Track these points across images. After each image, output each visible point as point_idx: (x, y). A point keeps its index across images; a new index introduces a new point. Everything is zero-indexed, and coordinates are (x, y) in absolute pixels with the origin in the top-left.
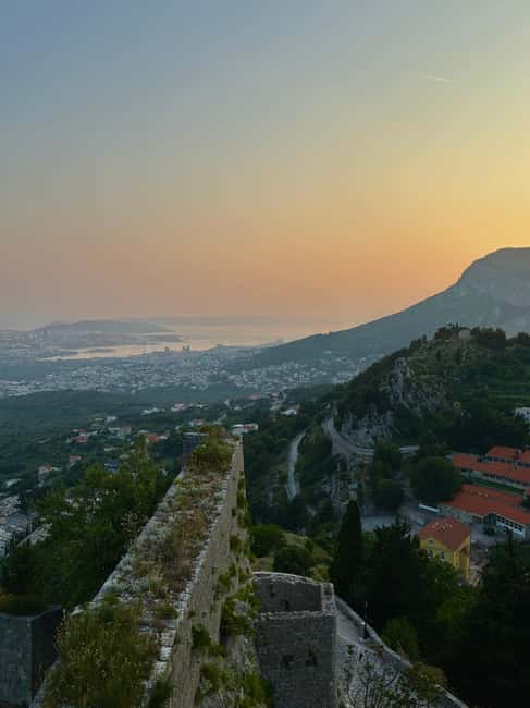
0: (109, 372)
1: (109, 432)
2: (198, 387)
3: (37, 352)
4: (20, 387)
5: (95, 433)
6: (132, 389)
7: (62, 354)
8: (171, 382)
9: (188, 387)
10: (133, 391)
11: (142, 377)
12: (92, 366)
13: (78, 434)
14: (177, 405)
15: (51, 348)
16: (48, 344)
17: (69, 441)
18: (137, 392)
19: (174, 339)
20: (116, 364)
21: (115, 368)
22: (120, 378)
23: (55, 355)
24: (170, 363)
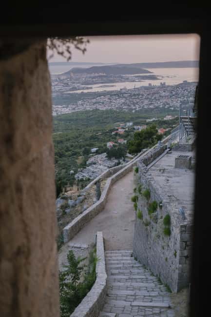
0: (116, 99)
1: (134, 129)
2: (175, 108)
3: (68, 88)
4: (63, 109)
5: (127, 129)
6: (132, 109)
7: (83, 89)
8: (156, 105)
9: (168, 108)
10: (133, 111)
11: (137, 102)
12: (105, 96)
13: (118, 130)
14: (167, 116)
15: (76, 85)
16: (74, 83)
17: (113, 133)
18: (136, 112)
19: (153, 78)
20: (119, 94)
21: (119, 97)
22: (124, 103)
23: (79, 89)
24: (154, 94)
